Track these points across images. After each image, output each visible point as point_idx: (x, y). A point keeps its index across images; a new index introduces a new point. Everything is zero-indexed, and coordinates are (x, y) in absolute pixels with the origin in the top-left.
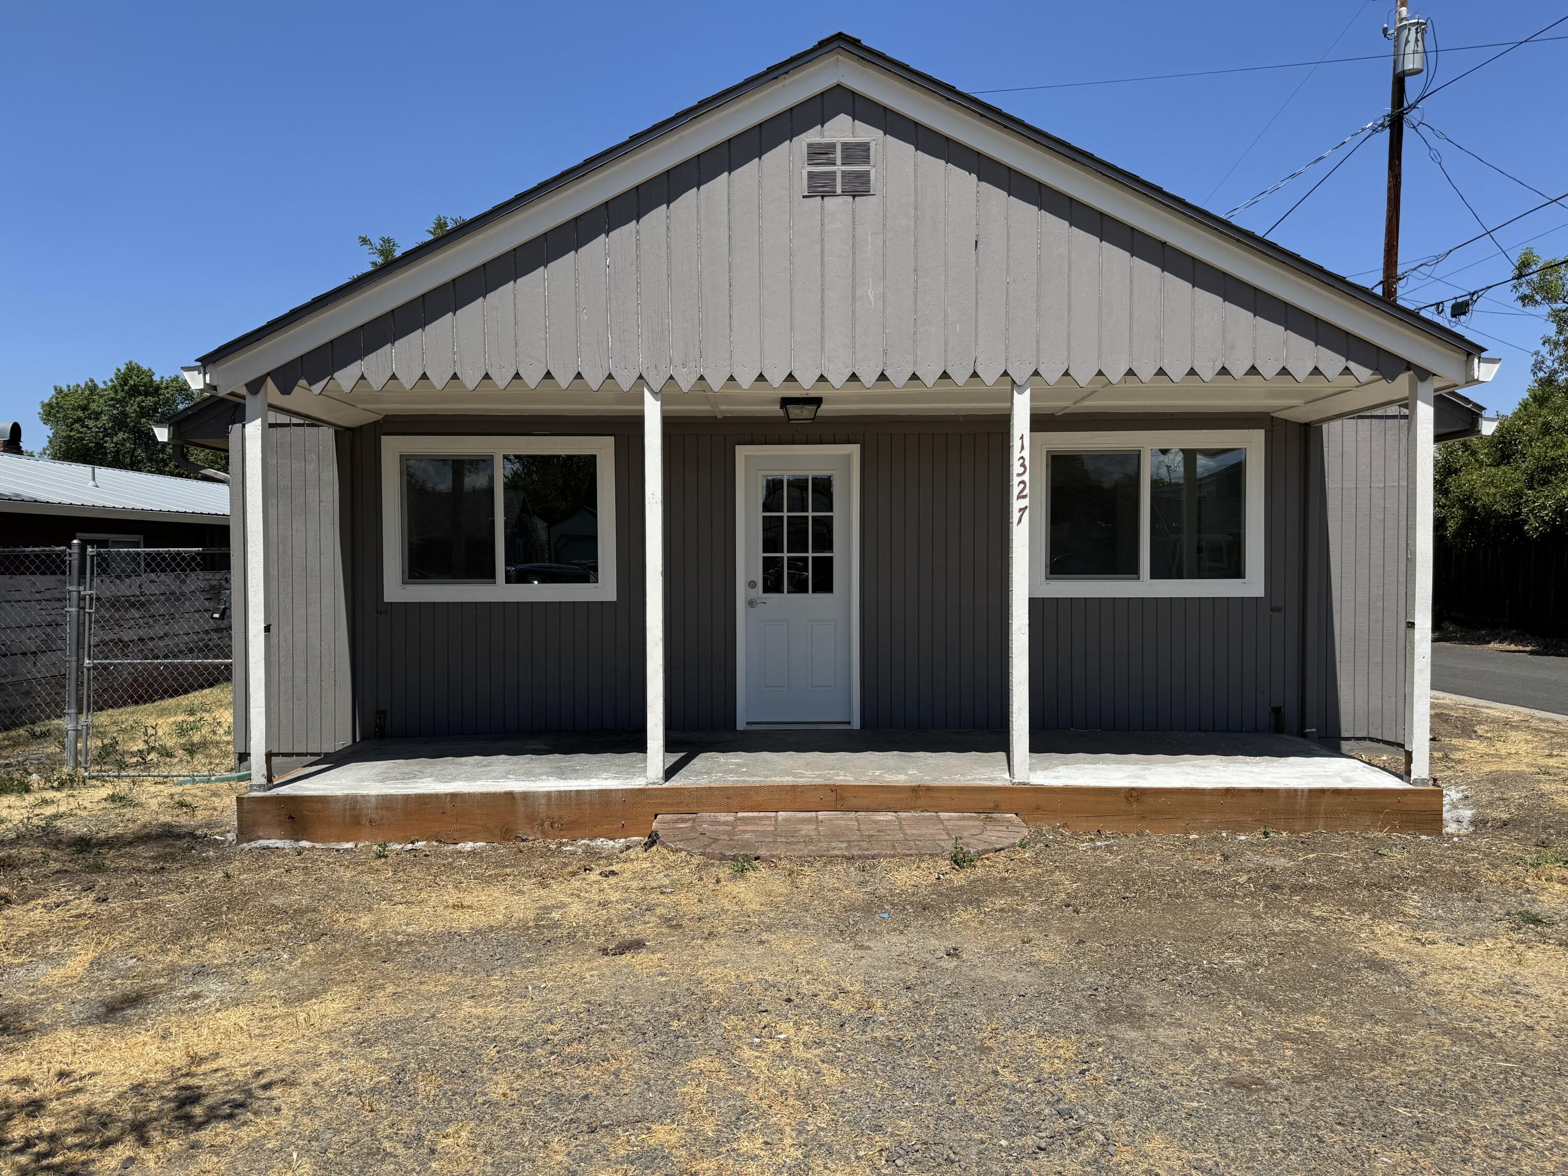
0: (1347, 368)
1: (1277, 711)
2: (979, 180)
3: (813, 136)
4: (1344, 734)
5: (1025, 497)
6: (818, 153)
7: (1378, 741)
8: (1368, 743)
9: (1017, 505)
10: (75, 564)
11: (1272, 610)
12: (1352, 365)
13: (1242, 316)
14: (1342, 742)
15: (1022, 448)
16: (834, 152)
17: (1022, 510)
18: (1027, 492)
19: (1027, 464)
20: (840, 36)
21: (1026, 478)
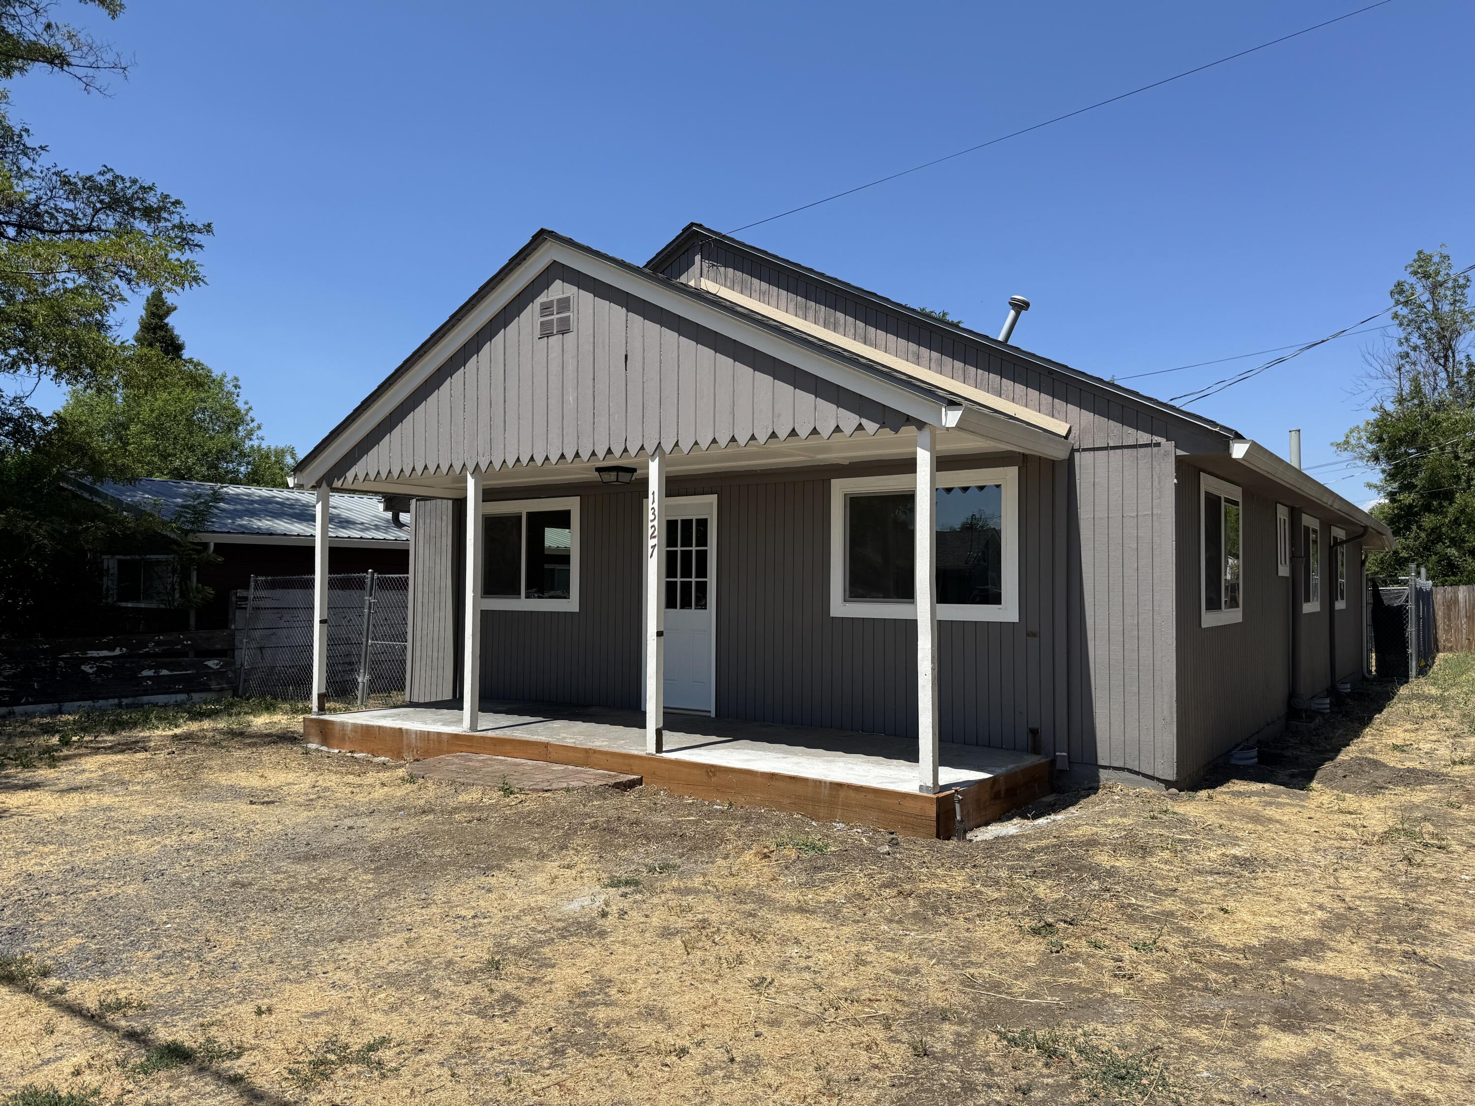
0: (860, 424)
1: (1034, 732)
2: (628, 311)
3: (542, 299)
4: (1101, 762)
5: (655, 537)
6: (546, 308)
7: (1138, 773)
8: (1126, 774)
9: (652, 542)
10: (369, 583)
11: (1028, 635)
12: (865, 422)
13: (785, 389)
14: (1101, 770)
15: (654, 502)
16: (552, 307)
17: (654, 547)
18: (656, 533)
19: (656, 513)
20: (542, 231)
21: (656, 523)
